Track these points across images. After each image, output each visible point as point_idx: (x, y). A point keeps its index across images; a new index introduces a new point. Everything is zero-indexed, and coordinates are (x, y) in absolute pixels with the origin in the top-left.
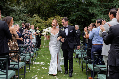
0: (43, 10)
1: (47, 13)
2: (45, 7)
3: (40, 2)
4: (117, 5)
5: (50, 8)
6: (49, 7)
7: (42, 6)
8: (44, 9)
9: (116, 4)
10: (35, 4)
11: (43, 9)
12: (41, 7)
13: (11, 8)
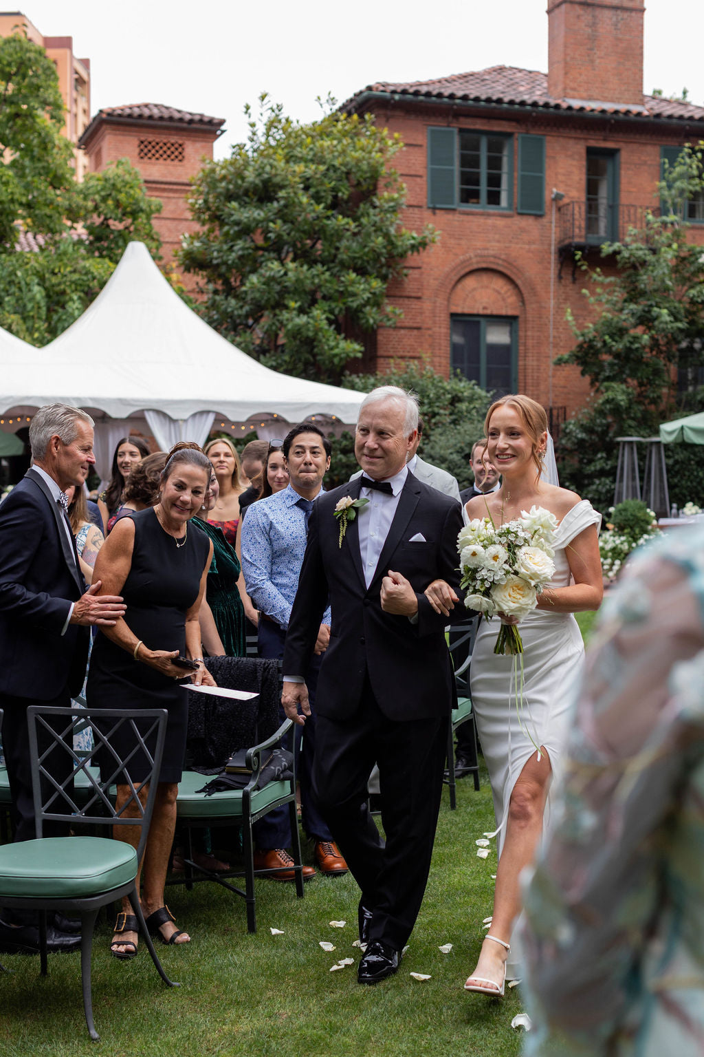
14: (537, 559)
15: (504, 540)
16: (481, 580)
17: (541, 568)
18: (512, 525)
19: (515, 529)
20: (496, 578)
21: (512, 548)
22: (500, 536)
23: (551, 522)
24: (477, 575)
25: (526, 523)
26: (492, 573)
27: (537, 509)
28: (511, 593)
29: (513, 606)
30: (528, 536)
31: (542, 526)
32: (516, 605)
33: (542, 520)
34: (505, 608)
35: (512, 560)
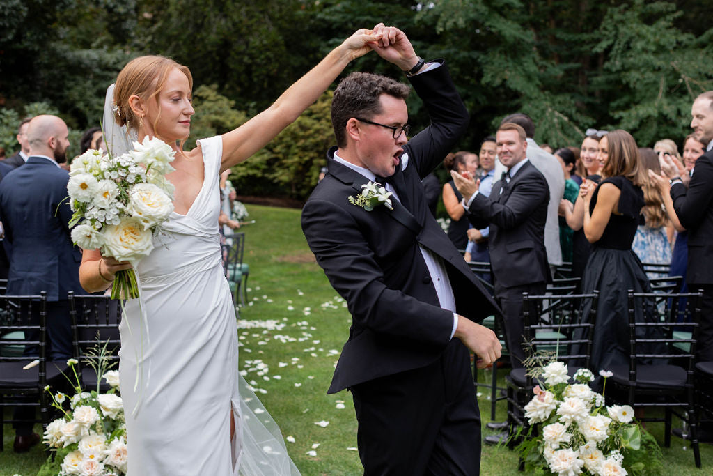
0: (246, 59)
1: (268, 76)
2: (255, 41)
3: (225, 16)
4: (616, 47)
5: (283, 48)
6: (276, 44)
7: (241, 36)
8: (252, 57)
9: (610, 42)
10: (199, 27)
11: (243, 53)
12: (235, 47)
13: (70, 55)
14: (153, 199)
15: (114, 175)
16: (91, 220)
17: (155, 210)
18: (124, 159)
19: (127, 164)
20: (108, 218)
21: (124, 184)
22: (111, 171)
23: (167, 155)
24: (87, 215)
25: (138, 156)
26: (104, 212)
27: (151, 139)
28: (123, 237)
29: (124, 251)
30: (140, 170)
31: (156, 158)
32: (129, 251)
33: (157, 152)
34: (115, 254)
35: (123, 198)
